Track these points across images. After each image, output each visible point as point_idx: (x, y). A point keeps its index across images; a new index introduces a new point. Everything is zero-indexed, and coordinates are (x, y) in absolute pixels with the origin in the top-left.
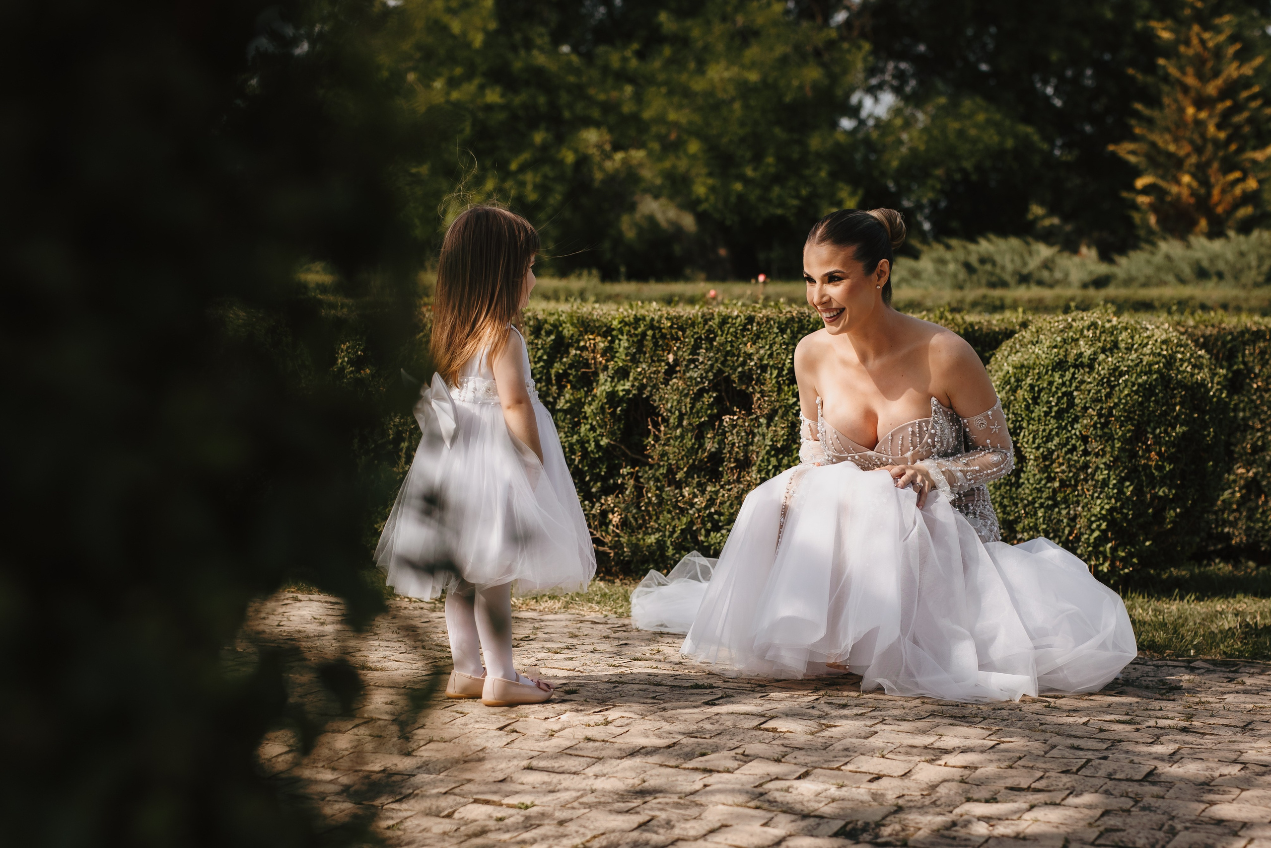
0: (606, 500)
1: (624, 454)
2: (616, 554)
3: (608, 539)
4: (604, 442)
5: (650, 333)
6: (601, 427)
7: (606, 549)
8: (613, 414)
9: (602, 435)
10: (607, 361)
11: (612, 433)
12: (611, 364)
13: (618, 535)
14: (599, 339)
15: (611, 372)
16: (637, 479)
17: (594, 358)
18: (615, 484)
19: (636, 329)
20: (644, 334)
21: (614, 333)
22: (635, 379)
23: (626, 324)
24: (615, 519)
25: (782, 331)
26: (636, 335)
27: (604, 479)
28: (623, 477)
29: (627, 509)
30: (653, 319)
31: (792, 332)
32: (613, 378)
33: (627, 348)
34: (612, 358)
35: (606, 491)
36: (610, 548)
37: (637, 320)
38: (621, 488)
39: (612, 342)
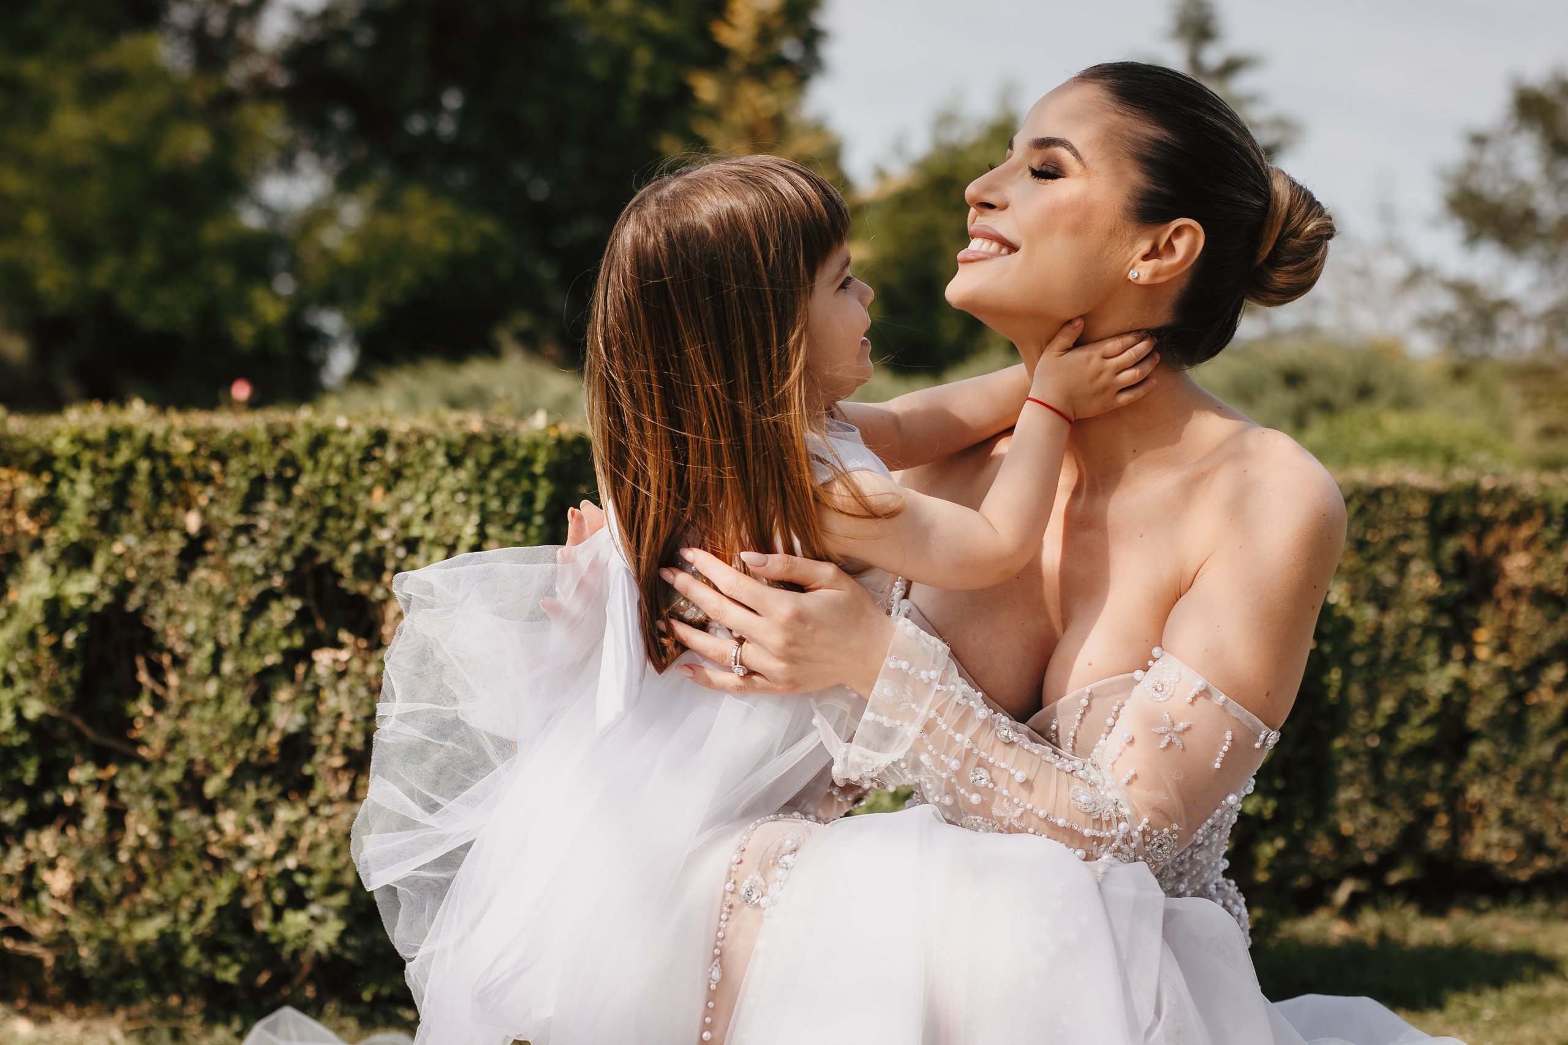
0: (38, 841)
1: (79, 736)
2: (59, 960)
3: (43, 928)
4: (34, 709)
5: (144, 466)
6: (26, 675)
7: (34, 949)
8: (57, 648)
9: (28, 693)
10: (43, 527)
11: (54, 691)
12: (51, 536)
13: (64, 919)
14: (22, 479)
15: (52, 553)
16: (112, 793)
17: (12, 522)
18: (59, 804)
19: (110, 455)
20: (130, 469)
21: (59, 466)
22: (109, 569)
23: (88, 445)
24: (59, 881)
25: (455, 462)
26: (110, 471)
27: (31, 794)
28: (78, 787)
29: (88, 861)
30: (150, 437)
31: (478, 464)
32: (54, 568)
33: (92, 500)
34: (54, 522)
35: (37, 819)
36: (46, 946)
37: (114, 437)
38: (74, 815)
39: (53, 486)
